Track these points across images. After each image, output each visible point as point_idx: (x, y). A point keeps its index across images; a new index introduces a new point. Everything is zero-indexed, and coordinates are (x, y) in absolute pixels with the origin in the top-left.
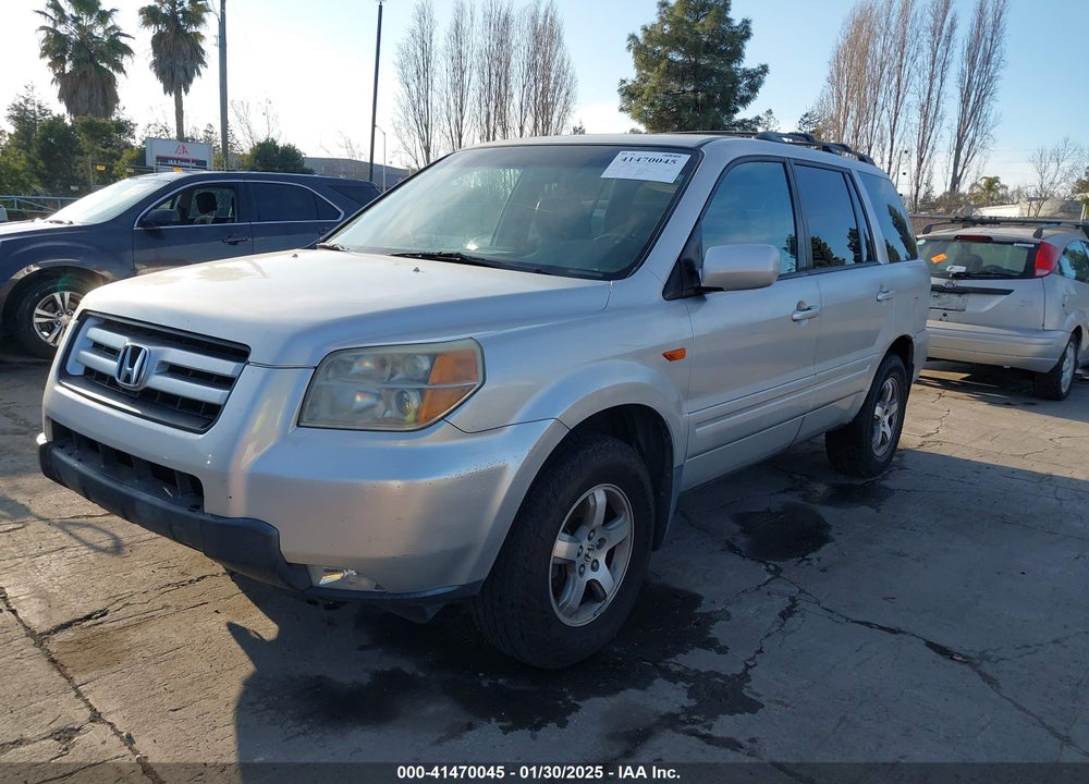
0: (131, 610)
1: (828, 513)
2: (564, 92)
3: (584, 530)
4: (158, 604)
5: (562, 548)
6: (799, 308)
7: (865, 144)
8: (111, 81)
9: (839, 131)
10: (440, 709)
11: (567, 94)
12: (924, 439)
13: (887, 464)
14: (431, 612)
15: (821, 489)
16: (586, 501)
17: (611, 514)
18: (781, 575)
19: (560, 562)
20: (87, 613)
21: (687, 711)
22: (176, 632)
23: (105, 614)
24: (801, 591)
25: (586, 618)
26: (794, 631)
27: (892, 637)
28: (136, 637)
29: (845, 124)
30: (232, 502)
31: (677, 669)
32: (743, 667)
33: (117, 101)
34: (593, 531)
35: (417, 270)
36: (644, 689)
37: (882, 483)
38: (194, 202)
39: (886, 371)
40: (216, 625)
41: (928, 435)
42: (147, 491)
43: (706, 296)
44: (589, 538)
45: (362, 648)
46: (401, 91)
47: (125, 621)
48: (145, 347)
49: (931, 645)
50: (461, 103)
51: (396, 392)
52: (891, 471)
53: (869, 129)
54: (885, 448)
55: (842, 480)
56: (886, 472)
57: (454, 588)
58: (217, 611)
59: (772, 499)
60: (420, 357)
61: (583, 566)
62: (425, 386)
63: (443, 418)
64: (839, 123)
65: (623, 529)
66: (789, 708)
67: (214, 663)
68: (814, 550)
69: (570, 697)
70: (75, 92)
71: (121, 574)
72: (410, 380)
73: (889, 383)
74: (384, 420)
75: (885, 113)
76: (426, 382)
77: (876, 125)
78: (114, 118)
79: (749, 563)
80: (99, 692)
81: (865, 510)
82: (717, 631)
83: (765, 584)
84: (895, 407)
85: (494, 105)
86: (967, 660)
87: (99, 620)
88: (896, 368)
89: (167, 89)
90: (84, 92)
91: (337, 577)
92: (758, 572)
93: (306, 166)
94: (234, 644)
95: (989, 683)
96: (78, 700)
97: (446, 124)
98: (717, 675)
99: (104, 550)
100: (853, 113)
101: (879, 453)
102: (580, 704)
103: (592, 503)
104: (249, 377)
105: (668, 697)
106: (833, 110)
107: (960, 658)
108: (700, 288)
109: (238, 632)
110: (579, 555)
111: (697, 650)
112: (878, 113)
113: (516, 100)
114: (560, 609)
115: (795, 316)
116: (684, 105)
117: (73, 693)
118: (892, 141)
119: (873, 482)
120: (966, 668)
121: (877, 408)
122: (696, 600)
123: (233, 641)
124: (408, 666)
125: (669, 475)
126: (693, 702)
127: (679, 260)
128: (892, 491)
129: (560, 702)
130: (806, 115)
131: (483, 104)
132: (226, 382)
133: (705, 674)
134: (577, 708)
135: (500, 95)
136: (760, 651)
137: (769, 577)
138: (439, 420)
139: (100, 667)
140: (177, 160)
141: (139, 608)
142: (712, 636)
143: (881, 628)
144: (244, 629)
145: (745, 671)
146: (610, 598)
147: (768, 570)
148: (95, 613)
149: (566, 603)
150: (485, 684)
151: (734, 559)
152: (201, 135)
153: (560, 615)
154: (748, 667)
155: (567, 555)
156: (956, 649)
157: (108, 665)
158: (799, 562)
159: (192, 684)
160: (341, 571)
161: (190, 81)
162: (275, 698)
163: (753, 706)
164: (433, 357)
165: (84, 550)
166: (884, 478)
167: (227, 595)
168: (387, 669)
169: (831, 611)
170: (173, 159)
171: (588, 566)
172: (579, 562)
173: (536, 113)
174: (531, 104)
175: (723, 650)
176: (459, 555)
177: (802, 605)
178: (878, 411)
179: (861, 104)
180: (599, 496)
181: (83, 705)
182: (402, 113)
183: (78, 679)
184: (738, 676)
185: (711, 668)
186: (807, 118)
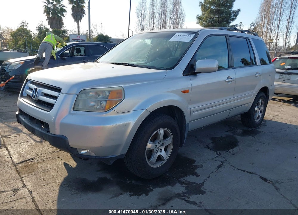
0: (40, 158)
1: (239, 138)
2: (182, 19)
3: (157, 141)
4: (48, 157)
5: (149, 145)
6: (228, 78)
7: (270, 31)
8: (61, 19)
9: (262, 28)
10: (115, 189)
11: (183, 19)
12: (274, 117)
13: (260, 124)
14: (112, 162)
15: (239, 131)
16: (157, 133)
17: (166, 136)
18: (221, 155)
19: (149, 149)
20: (29, 159)
21: (184, 193)
22: (50, 164)
23: (34, 159)
24: (225, 160)
25: (158, 165)
26: (220, 172)
27: (250, 175)
28: (40, 165)
29: (264, 25)
30: (56, 131)
31: (184, 181)
32: (203, 181)
33: (63, 24)
34: (160, 141)
35: (113, 67)
36: (173, 186)
37: (258, 130)
38: (75, 51)
39: (259, 97)
40: (61, 163)
41: (275, 116)
42: (38, 127)
43: (197, 75)
44: (159, 143)
45: (97, 171)
46: (137, 20)
47: (38, 161)
48: (38, 88)
49: (261, 178)
50: (153, 22)
51: (100, 101)
52: (261, 126)
53: (271, 27)
54: (259, 119)
55: (245, 129)
56: (259, 126)
57: (117, 156)
58: (62, 160)
59: (223, 133)
60: (106, 92)
61: (157, 151)
62: (108, 100)
63: (112, 109)
64: (262, 25)
65: (170, 141)
66: (214, 194)
67: (58, 174)
68: (232, 149)
69: (151, 187)
70: (52, 22)
71: (40, 149)
72: (103, 98)
73: (260, 101)
74: (97, 109)
75: (276, 22)
76: (107, 98)
77: (273, 26)
78: (62, 29)
79: (212, 151)
80: (27, 180)
81: (251, 138)
82: (198, 171)
83: (215, 158)
84: (262, 108)
85: (162, 23)
86: (271, 183)
87: (32, 161)
88: (263, 96)
89: (75, 21)
90: (54, 23)
91: (86, 151)
92: (214, 154)
93: (111, 41)
94: (64, 169)
95: (276, 189)
96: (21, 182)
97: (149, 28)
98: (195, 183)
99: (38, 142)
100: (266, 22)
101: (257, 121)
102: (153, 189)
103: (159, 133)
104: (61, 97)
105: (179, 188)
106: (260, 22)
107: (269, 182)
108: (194, 72)
109: (66, 165)
110: (155, 148)
111: (191, 175)
112: (274, 22)
113: (168, 22)
114: (150, 162)
115: (227, 81)
116: (215, 22)
117: (20, 180)
118: (278, 30)
119: (255, 129)
120: (271, 185)
121: (256, 108)
122: (194, 161)
123: (64, 167)
124: (108, 176)
125: (185, 126)
126: (186, 191)
127: (188, 64)
128: (259, 132)
129: (148, 188)
130: (252, 23)
131: (159, 23)
132: (55, 98)
133: (191, 183)
134: (152, 190)
135: (164, 20)
136: (209, 177)
137: (217, 156)
138: (111, 109)
139: (29, 173)
140: (77, 40)
141: (43, 158)
142: (196, 172)
143: (247, 172)
144: (68, 164)
145: (203, 182)
146: (166, 160)
147: (217, 154)
148: (31, 159)
149: (151, 161)
150: (128, 182)
151: (208, 150)
152: (85, 33)
153: (149, 164)
154: (204, 181)
155: (151, 148)
156: (269, 179)
157: (31, 172)
158: (227, 152)
159: (50, 179)
160: (88, 150)
161: (81, 19)
162: (71, 183)
163: (203, 193)
164: (110, 91)
165: (33, 142)
166: (258, 128)
167: (66, 155)
168: (102, 177)
169: (233, 166)
170: (76, 39)
171: (159, 151)
172: (155, 150)
173: (174, 25)
174: (173, 22)
175: (198, 176)
176: (117, 147)
177: (225, 164)
178: (256, 109)
179: (269, 19)
180: (162, 132)
181: (22, 183)
182: (137, 26)
183: (23, 176)
184: (201, 184)
185: (193, 181)
186: (252, 24)
